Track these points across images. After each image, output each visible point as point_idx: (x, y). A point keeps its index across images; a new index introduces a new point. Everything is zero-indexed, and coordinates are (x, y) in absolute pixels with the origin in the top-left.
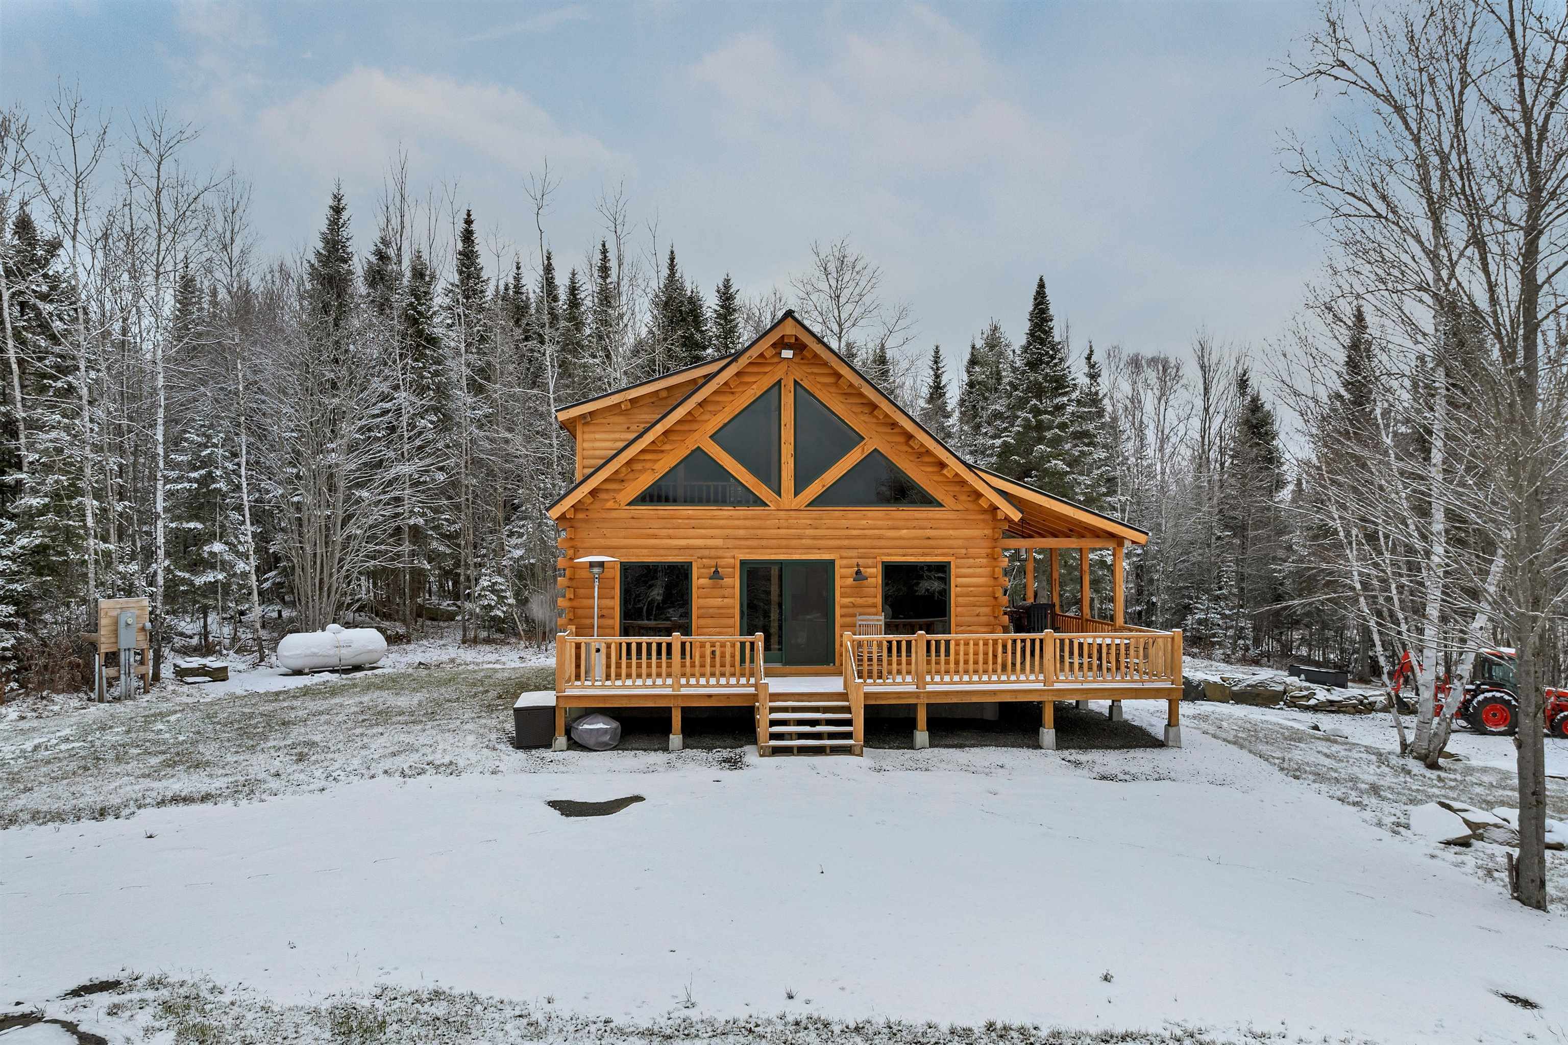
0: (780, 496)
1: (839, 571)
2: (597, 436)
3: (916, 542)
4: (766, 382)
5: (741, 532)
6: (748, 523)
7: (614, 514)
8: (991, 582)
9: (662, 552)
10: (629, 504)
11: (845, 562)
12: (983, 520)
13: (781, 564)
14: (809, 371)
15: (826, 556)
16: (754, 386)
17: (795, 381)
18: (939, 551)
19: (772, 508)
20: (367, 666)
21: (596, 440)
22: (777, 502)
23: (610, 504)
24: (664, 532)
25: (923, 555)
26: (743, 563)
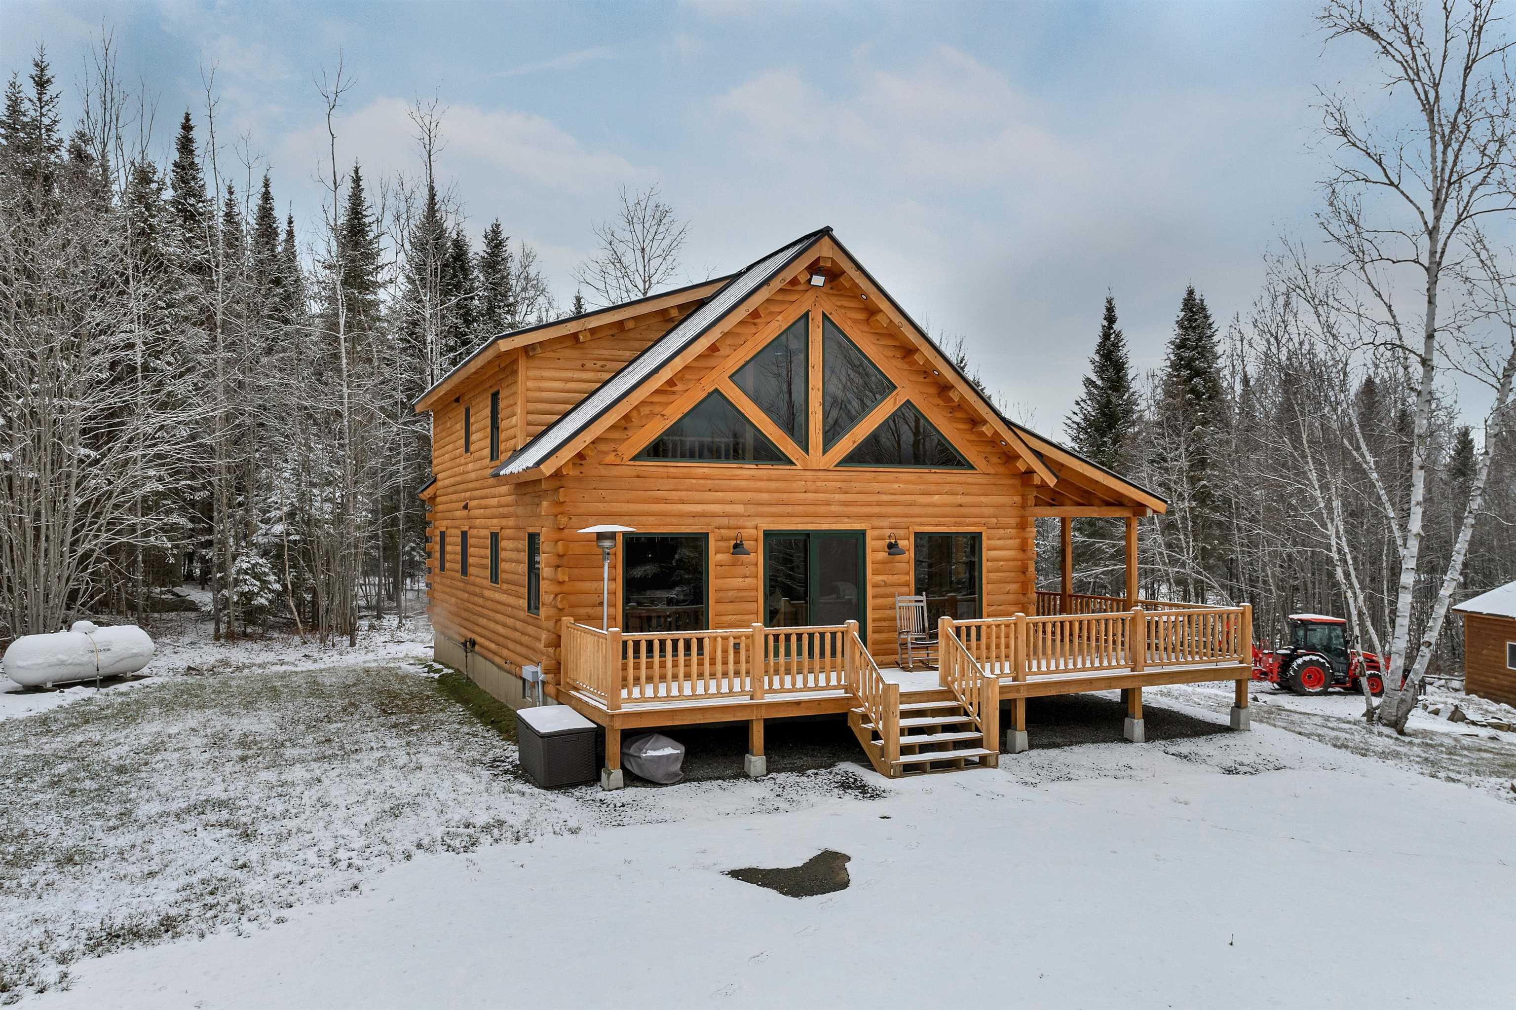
0: (807, 452)
1: (870, 543)
2: (546, 374)
3: (948, 510)
4: (792, 314)
5: (765, 496)
6: (773, 485)
7: (615, 471)
8: (1020, 555)
9: (674, 520)
10: (634, 459)
11: (876, 533)
12: (1013, 486)
13: (807, 535)
14: (839, 303)
15: (857, 526)
16: (779, 318)
17: (824, 315)
18: (968, 520)
19: (799, 467)
20: (129, 675)
21: (542, 379)
22: (804, 460)
23: (610, 458)
24: (675, 495)
25: (955, 524)
26: (768, 534)
